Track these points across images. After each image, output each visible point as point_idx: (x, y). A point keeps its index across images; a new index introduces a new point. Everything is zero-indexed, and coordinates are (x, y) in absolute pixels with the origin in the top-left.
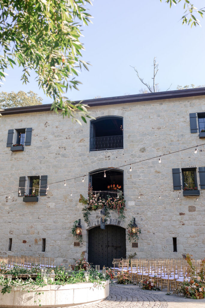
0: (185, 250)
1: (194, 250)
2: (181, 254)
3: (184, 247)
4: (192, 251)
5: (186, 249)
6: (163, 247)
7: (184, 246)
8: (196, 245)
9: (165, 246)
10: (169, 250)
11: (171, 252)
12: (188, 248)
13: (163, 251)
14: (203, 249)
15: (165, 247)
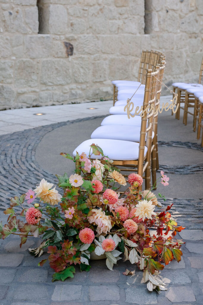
0: (72, 25)
1: (94, 27)
2: (60, 40)
3: (68, 13)
4: (90, 27)
5: (74, 21)
6: (6, 13)
7: (70, 11)
8: (99, 8)
9: (13, 8)
10: (23, 25)
11: (33, 33)
12: (79, 20)
13: (7, 31)
14: (114, 21)
15: (11, 14)
